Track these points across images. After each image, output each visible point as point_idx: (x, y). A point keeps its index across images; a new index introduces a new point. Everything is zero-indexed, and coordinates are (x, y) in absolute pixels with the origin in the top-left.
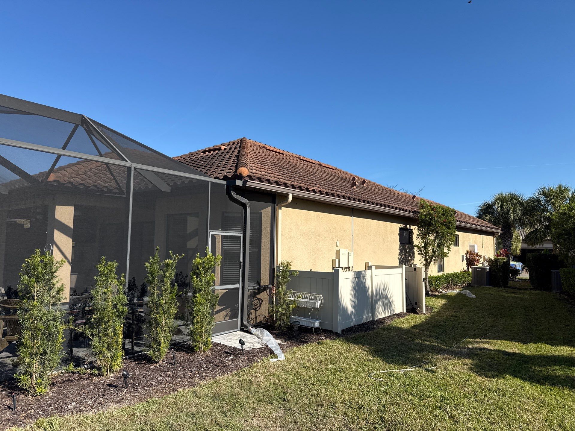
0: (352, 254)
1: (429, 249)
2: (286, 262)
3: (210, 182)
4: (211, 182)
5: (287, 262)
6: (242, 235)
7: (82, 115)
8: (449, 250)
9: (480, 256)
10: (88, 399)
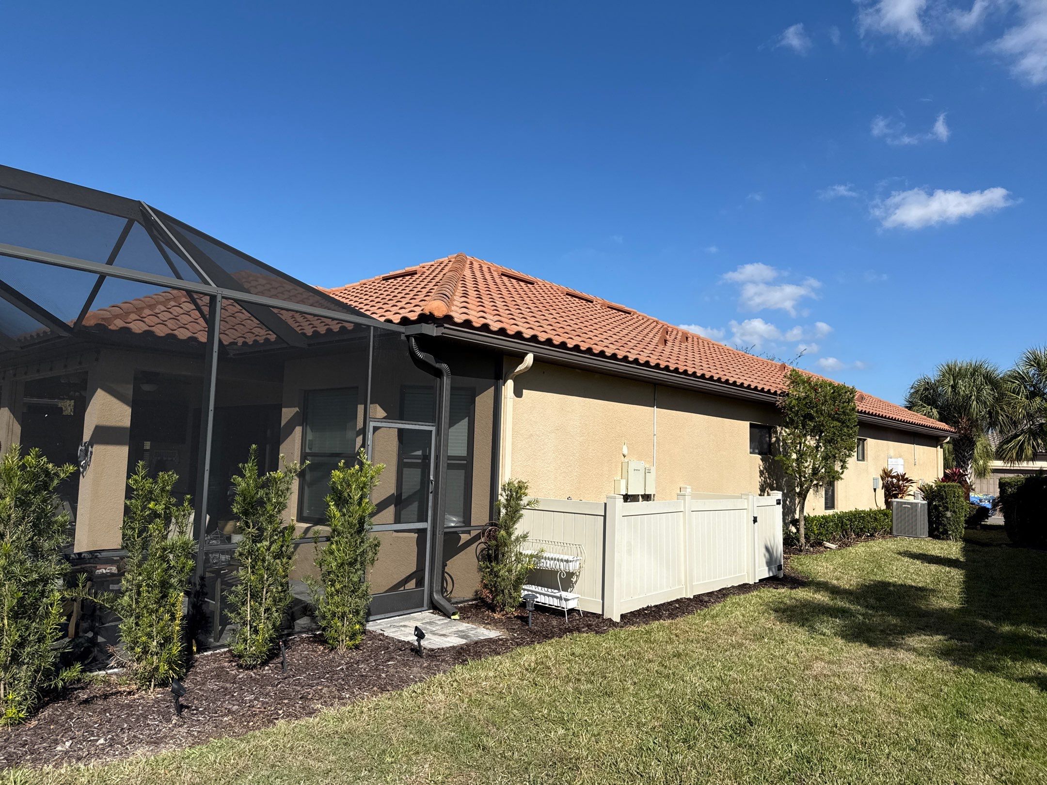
0: (653, 470)
1: (806, 465)
2: (517, 481)
3: (372, 328)
4: (374, 327)
5: (519, 482)
6: (433, 429)
7: (139, 202)
8: (843, 467)
9: (908, 480)
10: (98, 735)
